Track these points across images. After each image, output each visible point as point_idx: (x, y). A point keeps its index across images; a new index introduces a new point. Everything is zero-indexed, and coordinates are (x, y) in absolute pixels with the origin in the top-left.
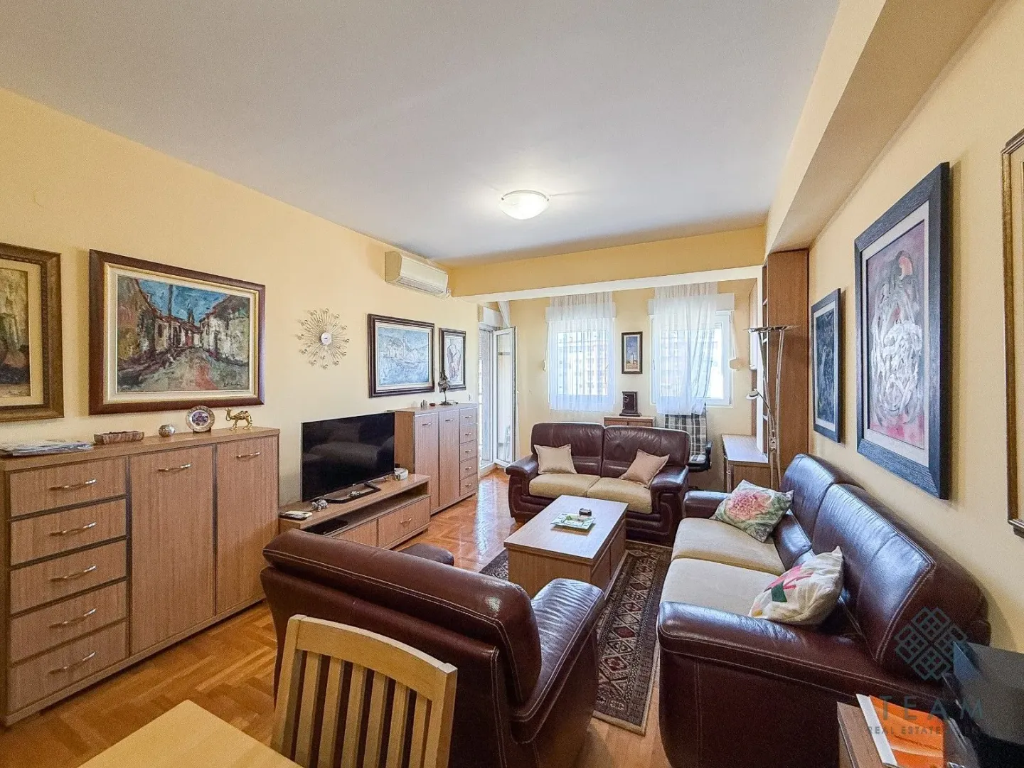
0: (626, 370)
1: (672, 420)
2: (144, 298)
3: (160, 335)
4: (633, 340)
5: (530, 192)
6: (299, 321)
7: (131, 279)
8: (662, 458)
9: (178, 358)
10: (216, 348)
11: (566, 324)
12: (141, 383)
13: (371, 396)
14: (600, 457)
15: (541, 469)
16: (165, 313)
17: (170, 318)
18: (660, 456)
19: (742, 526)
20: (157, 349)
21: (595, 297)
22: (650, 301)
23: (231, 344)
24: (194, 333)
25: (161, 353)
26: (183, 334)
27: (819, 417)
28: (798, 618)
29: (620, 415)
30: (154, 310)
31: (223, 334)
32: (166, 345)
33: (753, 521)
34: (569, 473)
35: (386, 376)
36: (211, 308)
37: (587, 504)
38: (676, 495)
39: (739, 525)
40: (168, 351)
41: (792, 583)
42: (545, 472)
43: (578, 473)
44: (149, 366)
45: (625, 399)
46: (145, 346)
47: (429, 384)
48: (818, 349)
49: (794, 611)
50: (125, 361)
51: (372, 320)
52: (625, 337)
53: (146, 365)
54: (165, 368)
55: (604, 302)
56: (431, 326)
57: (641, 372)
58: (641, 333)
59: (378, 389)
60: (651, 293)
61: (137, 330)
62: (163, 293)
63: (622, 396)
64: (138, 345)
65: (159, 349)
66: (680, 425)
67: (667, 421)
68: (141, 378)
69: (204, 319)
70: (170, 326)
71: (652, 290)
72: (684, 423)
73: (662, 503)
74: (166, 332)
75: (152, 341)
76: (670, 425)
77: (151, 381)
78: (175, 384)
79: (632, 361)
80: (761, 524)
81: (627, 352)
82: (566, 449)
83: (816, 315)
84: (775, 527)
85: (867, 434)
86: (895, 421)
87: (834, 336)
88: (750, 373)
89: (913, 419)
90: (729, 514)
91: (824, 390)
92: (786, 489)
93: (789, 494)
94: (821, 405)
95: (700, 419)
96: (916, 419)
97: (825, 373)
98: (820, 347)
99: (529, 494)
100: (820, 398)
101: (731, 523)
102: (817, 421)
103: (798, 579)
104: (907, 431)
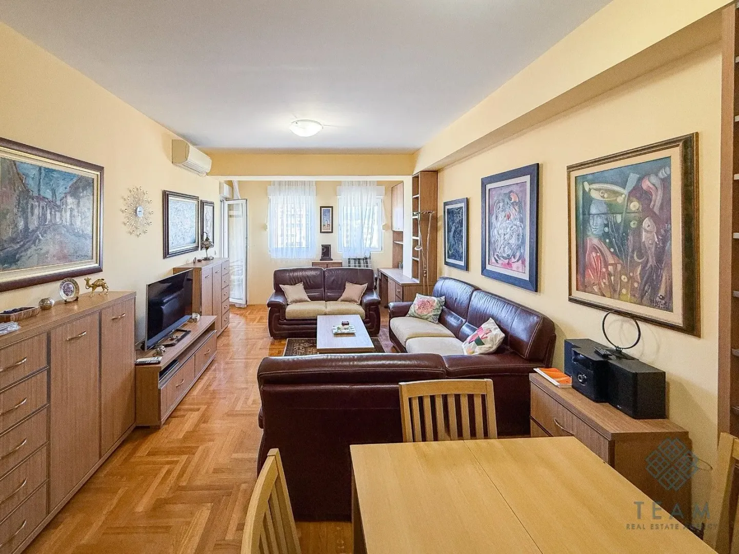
0: (322, 231)
1: (352, 262)
2: (21, 179)
3: (32, 214)
4: (327, 211)
5: (312, 121)
6: (122, 198)
7: (10, 160)
8: (363, 285)
9: (45, 235)
10: (71, 224)
11: (284, 199)
12: (18, 260)
13: (165, 257)
14: (323, 289)
15: (289, 301)
16: (36, 194)
17: (40, 198)
18: (361, 284)
19: (426, 317)
20: (30, 227)
21: (304, 183)
22: (338, 187)
23: (82, 220)
24: (56, 211)
25: (33, 231)
26: (49, 211)
27: (448, 258)
28: (491, 350)
29: (320, 260)
30: (28, 191)
31: (76, 210)
32: (36, 223)
33: (431, 314)
34: (307, 301)
35: (173, 240)
36: (68, 187)
37: (345, 318)
39: (423, 317)
40: (38, 228)
41: (485, 336)
42: (292, 302)
43: (312, 300)
44: (24, 244)
45: (323, 249)
46: (21, 225)
47: (195, 245)
48: (448, 224)
49: (490, 347)
50: (5, 241)
51: (166, 196)
52: (322, 209)
53: (22, 243)
54: (35, 245)
55: (310, 185)
56: (196, 198)
57: (332, 232)
58: (332, 207)
59: (170, 251)
60: (339, 183)
61: (15, 210)
62: (34, 175)
63: (321, 248)
64: (16, 226)
65: (31, 227)
66: (357, 265)
67: (349, 262)
68: (18, 256)
69: (64, 198)
70: (39, 206)
72: (359, 263)
73: (371, 312)
74: (36, 211)
75: (26, 219)
76: (351, 264)
77: (24, 259)
78: (42, 260)
79: (326, 225)
80: (435, 315)
81: (324, 219)
82: (300, 286)
83: (447, 207)
84: (440, 315)
85: (488, 267)
86: (506, 261)
87: (462, 219)
88: (392, 232)
89: (518, 261)
90: (417, 312)
91: (454, 245)
92: (441, 296)
93: (443, 298)
94: (450, 252)
95: (368, 260)
96: (520, 261)
97: (454, 237)
98: (451, 223)
99: (285, 319)
100: (450, 249)
101: (419, 317)
102: (448, 260)
103: (487, 334)
104: (514, 266)
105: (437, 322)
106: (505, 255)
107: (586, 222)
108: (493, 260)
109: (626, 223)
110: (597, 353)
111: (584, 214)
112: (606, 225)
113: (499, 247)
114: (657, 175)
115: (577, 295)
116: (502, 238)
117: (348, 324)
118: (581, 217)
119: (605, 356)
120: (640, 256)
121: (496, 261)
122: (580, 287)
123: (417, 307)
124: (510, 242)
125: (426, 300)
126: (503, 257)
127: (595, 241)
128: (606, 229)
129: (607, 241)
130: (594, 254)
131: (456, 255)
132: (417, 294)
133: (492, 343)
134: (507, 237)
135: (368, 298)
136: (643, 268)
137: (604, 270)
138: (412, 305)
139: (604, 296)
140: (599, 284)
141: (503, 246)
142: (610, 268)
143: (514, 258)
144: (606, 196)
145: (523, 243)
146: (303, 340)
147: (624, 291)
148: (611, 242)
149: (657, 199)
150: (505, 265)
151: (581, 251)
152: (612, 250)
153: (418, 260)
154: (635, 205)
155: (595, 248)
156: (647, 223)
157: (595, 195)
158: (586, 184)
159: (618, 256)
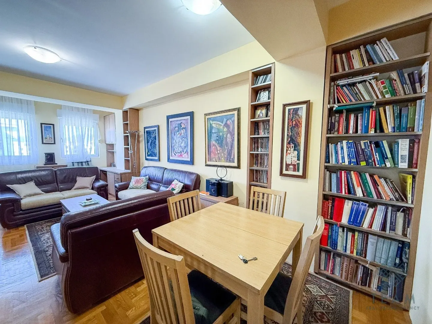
0: (44, 142)
1: (76, 164)
4: (48, 127)
8: (91, 177)
14: (55, 184)
15: (22, 196)
19: (140, 187)
21: (20, 101)
22: (58, 110)
29: (45, 165)
33: (143, 185)
34: (40, 194)
37: (87, 197)
38: (106, 188)
39: (138, 188)
42: (25, 197)
43: (46, 193)
48: (147, 139)
52: (43, 126)
55: (28, 104)
57: (54, 144)
58: (53, 125)
60: (60, 107)
63: (44, 155)
67: (73, 164)
71: (61, 106)
72: (82, 165)
79: (48, 138)
81: (45, 133)
82: (31, 184)
83: (146, 130)
84: (147, 185)
85: (171, 158)
86: (180, 154)
87: (156, 136)
88: (105, 144)
89: (185, 153)
90: (134, 185)
91: (151, 149)
92: (146, 176)
93: (148, 177)
94: (149, 153)
95: (89, 163)
96: (186, 153)
97: (151, 145)
98: (149, 138)
99: (22, 210)
100: (148, 152)
101: (136, 188)
102: (147, 157)
103: (176, 185)
104: (184, 156)
105: (146, 188)
106: (179, 151)
107: (211, 136)
108: (173, 154)
109: (223, 135)
110: (216, 181)
111: (210, 133)
112: (217, 137)
113: (176, 148)
114: (231, 120)
115: (208, 163)
116: (178, 144)
117: (91, 199)
118: (209, 134)
119: (218, 181)
120: (227, 146)
121: (175, 154)
122: (209, 160)
123: (134, 183)
124: (182, 145)
125: (138, 179)
126: (178, 152)
127: (214, 142)
128: (217, 138)
129: (218, 142)
130: (213, 147)
131: (153, 154)
132: (132, 177)
133: (179, 188)
134: (180, 143)
135: (97, 184)
136: (228, 150)
137: (216, 152)
138: (131, 183)
139: (217, 161)
140: (215, 157)
141: (178, 147)
142: (218, 151)
143: (183, 152)
144: (217, 126)
145: (187, 145)
146: (44, 222)
147: (222, 159)
148: (219, 142)
149: (231, 127)
150: (179, 156)
151: (209, 146)
152: (219, 145)
153: (130, 159)
154: (225, 129)
155: (214, 145)
156: (229, 135)
157: (214, 125)
158: (211, 121)
159: (220, 147)
